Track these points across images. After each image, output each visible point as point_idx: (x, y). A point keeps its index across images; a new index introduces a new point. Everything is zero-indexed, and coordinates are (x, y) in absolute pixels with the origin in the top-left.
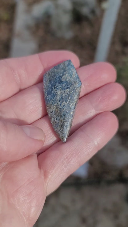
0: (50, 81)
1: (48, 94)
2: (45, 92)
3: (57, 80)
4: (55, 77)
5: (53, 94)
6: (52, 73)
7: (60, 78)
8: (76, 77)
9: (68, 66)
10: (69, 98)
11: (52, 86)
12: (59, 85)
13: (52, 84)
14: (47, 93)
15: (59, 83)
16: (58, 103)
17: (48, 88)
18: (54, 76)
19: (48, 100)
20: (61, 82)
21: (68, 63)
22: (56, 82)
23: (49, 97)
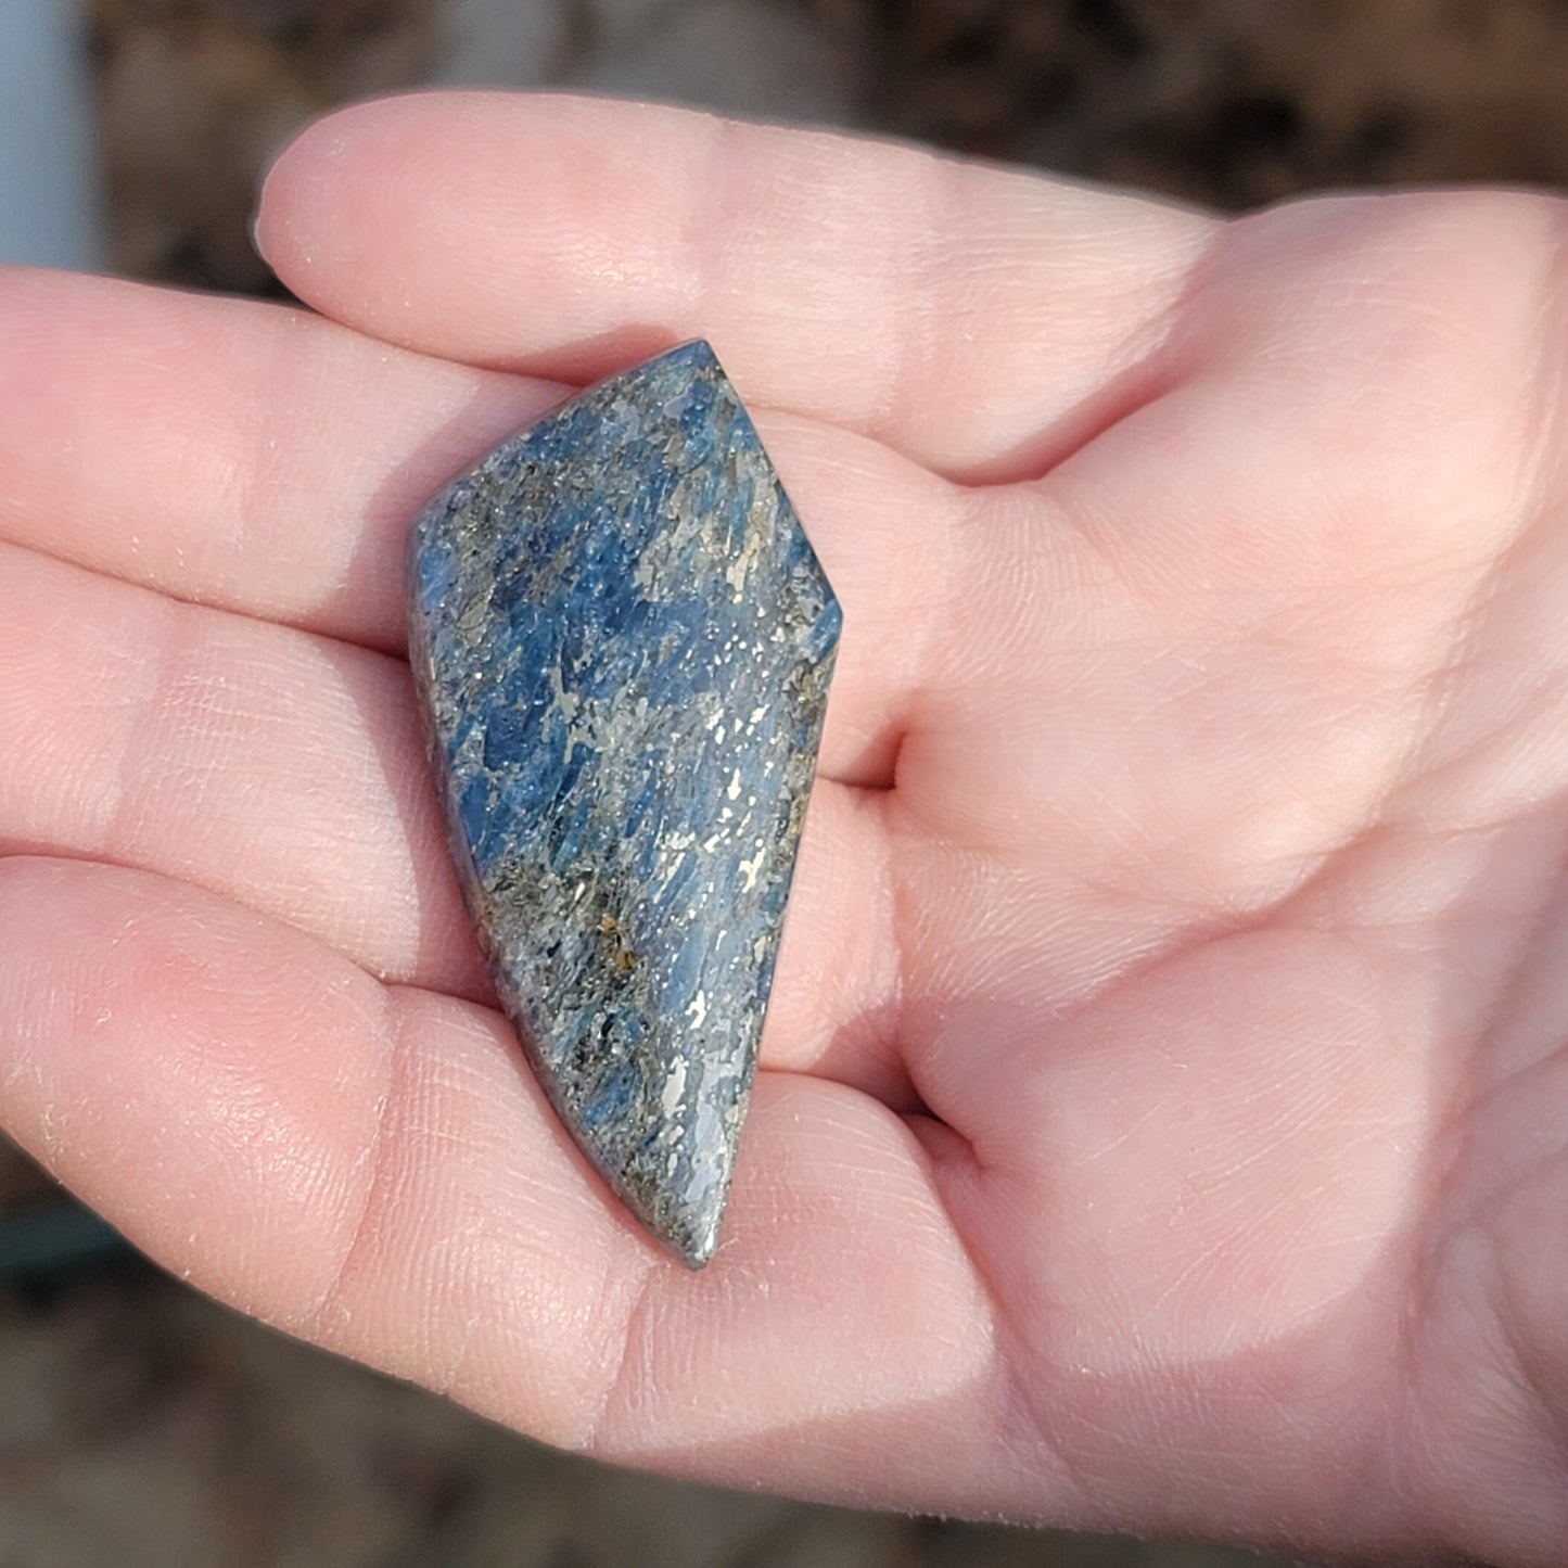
0: (506, 599)
1: (493, 752)
2: (463, 733)
3: (583, 588)
4: (564, 557)
5: (556, 746)
6: (519, 500)
7: (616, 563)
8: (783, 554)
9: (690, 419)
10: (734, 791)
11: (534, 658)
12: (614, 644)
13: (527, 641)
14: (477, 733)
15: (613, 623)
16: (612, 850)
17: (488, 685)
18: (550, 539)
19: (505, 811)
20: (625, 612)
21: (683, 386)
22: (578, 619)
23: (517, 781)
